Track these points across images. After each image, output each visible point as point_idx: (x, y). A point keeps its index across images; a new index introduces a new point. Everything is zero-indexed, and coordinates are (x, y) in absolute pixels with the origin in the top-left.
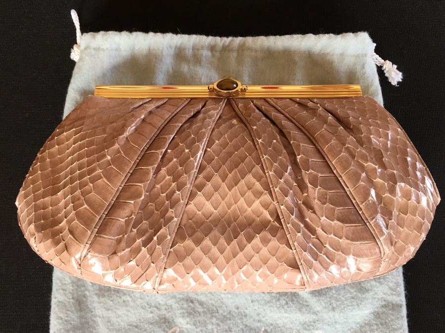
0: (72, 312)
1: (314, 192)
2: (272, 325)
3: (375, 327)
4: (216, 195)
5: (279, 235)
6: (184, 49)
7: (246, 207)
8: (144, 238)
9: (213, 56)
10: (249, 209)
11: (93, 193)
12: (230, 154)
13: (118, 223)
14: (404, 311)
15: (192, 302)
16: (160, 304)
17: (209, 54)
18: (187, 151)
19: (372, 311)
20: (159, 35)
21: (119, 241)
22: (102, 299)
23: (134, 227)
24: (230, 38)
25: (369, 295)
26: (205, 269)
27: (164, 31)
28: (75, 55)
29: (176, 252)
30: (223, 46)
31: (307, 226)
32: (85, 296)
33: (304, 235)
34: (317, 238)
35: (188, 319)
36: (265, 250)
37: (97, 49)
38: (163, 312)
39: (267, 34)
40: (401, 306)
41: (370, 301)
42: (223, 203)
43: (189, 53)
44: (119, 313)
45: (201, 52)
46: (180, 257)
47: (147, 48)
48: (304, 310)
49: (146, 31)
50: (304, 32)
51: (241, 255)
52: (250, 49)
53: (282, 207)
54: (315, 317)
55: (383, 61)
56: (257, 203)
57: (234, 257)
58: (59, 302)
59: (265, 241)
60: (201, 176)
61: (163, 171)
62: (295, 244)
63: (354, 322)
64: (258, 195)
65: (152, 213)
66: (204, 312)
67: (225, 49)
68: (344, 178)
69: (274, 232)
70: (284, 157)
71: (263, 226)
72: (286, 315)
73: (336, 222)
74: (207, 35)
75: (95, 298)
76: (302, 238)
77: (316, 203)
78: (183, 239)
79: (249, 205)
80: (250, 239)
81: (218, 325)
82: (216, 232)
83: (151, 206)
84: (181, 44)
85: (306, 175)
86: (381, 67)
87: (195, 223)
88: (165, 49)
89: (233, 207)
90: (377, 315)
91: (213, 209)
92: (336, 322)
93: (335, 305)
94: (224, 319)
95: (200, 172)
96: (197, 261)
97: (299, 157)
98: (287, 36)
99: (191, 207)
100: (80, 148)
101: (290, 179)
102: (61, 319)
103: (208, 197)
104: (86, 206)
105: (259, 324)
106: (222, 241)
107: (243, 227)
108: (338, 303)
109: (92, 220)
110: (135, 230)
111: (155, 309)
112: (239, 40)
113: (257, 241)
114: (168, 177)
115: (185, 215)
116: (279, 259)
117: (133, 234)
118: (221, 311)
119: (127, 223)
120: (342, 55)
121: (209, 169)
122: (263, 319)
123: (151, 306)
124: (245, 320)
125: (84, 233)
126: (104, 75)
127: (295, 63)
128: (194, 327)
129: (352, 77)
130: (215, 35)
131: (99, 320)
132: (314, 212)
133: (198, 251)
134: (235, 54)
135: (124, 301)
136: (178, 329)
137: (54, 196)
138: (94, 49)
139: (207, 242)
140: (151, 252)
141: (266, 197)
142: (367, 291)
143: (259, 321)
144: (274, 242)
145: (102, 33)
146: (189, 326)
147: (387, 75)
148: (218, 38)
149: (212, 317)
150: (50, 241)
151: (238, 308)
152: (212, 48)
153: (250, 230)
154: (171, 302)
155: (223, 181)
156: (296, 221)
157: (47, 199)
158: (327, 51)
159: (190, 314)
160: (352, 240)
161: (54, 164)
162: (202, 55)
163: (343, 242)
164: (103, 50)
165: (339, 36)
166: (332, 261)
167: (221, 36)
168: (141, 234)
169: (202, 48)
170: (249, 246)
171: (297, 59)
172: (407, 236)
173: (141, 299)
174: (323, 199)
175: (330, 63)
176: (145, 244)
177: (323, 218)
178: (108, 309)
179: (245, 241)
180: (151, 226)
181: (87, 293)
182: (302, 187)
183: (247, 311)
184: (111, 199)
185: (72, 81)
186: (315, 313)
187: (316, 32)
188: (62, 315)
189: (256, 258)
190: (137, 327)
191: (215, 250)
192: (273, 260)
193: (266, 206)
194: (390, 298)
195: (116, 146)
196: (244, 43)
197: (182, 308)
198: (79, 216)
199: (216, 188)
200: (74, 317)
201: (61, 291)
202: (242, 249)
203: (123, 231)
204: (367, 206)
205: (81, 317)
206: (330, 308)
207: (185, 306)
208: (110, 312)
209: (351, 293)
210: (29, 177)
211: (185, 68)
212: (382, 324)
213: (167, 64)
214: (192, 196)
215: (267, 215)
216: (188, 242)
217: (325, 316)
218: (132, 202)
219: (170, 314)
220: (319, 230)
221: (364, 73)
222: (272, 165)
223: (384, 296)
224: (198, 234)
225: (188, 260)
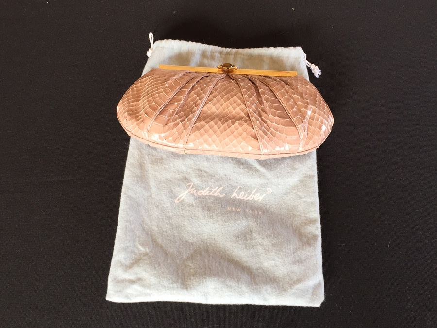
0: (137, 168)
1: (267, 104)
2: (244, 185)
3: (300, 187)
4: (218, 104)
5: (248, 122)
6: (207, 52)
7: (232, 110)
8: (181, 119)
9: (221, 57)
10: (234, 111)
11: (158, 98)
12: (226, 89)
13: (169, 112)
14: (316, 179)
15: (201, 171)
16: (183, 171)
17: (219, 55)
18: (205, 85)
19: (299, 179)
20: (194, 43)
21: (168, 120)
22: (153, 166)
23: (176, 114)
24: (231, 49)
25: (297, 171)
26: (210, 136)
27: (197, 41)
28: (149, 54)
29: (196, 127)
30: (227, 52)
31: (262, 119)
32: (144, 163)
33: (260, 123)
34: (267, 125)
35: (198, 179)
36: (240, 129)
37: (163, 48)
38: (185, 175)
39: (249, 47)
40: (314, 176)
41: (298, 174)
42: (221, 108)
43: (209, 54)
44: (161, 173)
45: (215, 54)
46: (198, 129)
47: (187, 49)
48: (262, 177)
49: (188, 40)
50: (268, 46)
51: (228, 130)
52: (241, 54)
53: (250, 110)
54: (267, 181)
55: (310, 64)
56: (238, 109)
57: (225, 131)
58: (131, 163)
59: (241, 125)
60: (211, 96)
61: (193, 92)
62: (256, 126)
63: (289, 185)
64: (239, 105)
65: (185, 110)
66: (207, 176)
67: (228, 54)
68: (282, 100)
69: (245, 121)
70: (253, 90)
71: (241, 118)
72: (252, 180)
73: (276, 117)
74: (219, 46)
75: (149, 165)
76: (259, 125)
77: (267, 109)
78: (200, 121)
79: (234, 109)
80: (233, 123)
81: (215, 182)
82: (216, 119)
83: (186, 107)
84: (205, 49)
85: (263, 97)
86: (310, 68)
87: (207, 116)
88: (197, 50)
89: (226, 110)
90: (301, 181)
91: (216, 110)
92: (279, 184)
93: (279, 176)
94: (218, 180)
95: (211, 94)
96: (206, 131)
97: (260, 90)
98: (260, 48)
99: (205, 108)
100: (152, 82)
101: (255, 98)
102: (131, 171)
103: (214, 104)
104: (154, 103)
105: (237, 184)
106: (220, 123)
107: (230, 118)
108: (281, 175)
109: (157, 109)
110: (177, 116)
111: (181, 173)
112: (235, 50)
113: (237, 123)
114: (195, 95)
115: (202, 112)
116: (247, 134)
117: (175, 117)
118: (216, 176)
119: (174, 112)
120: (288, 57)
121: (215, 93)
122: (239, 182)
123: (179, 172)
124: (229, 181)
125: (152, 114)
126: (164, 61)
127: (264, 61)
128: (201, 183)
129: (293, 69)
130: (222, 47)
131: (150, 176)
132: (266, 113)
133: (207, 126)
134: (233, 56)
135: (165, 168)
136: (192, 184)
137: (138, 102)
138: (161, 47)
139: (212, 123)
140: (184, 126)
141: (243, 106)
142: (296, 169)
143: (237, 183)
144: (245, 125)
145: (165, 40)
146: (198, 182)
147: (313, 72)
148: (224, 48)
149: (211, 179)
150: (135, 119)
151: (226, 176)
152: (221, 53)
153: (234, 120)
154: (190, 170)
155: (222, 98)
156: (257, 116)
157: (134, 103)
158: (280, 55)
159: (200, 176)
160: (284, 126)
161: (138, 91)
162: (215, 55)
163: (280, 127)
164: (165, 48)
165: (286, 48)
166: (274, 136)
167: (226, 47)
168: (180, 117)
169: (216, 52)
170: (233, 126)
171: (265, 59)
172: (314, 131)
173: (174, 167)
174: (271, 107)
175: (282, 61)
176: (181, 121)
177: (270, 115)
178: (155, 171)
179: (231, 124)
180: (185, 115)
181: (145, 162)
182: (261, 103)
183: (230, 178)
184: (167, 102)
185: (147, 62)
186: (268, 179)
187: (275, 46)
188: (132, 169)
189: (236, 133)
190: (170, 181)
191: (215, 127)
192: (244, 134)
193: (242, 110)
194: (308, 173)
195: (170, 81)
196: (238, 52)
197: (196, 173)
198: (150, 107)
199: (218, 101)
200: (138, 172)
201: (132, 158)
202: (229, 127)
203: (171, 115)
204: (293, 112)
205: (141, 172)
206: (276, 177)
207: (197, 172)
208: (156, 172)
209: (288, 170)
210: (125, 96)
211: (206, 61)
212: (303, 185)
213: (197, 58)
214: (206, 104)
215: (242, 114)
216: (203, 122)
217: (273, 181)
218: (177, 103)
219: (189, 176)
220: (268, 121)
221: (299, 67)
222: (247, 93)
223: (306, 172)
224: (208, 120)
225: (202, 130)
